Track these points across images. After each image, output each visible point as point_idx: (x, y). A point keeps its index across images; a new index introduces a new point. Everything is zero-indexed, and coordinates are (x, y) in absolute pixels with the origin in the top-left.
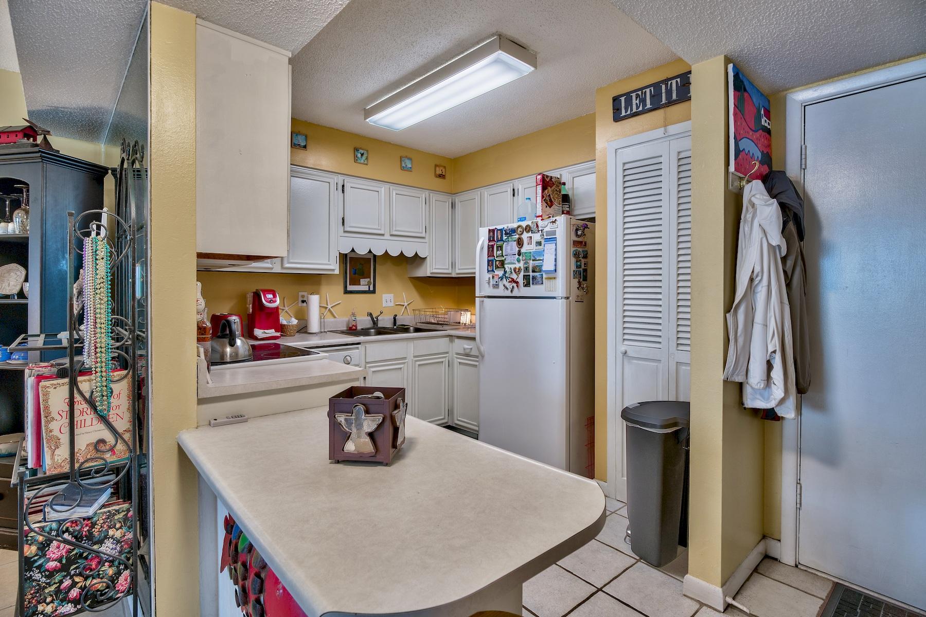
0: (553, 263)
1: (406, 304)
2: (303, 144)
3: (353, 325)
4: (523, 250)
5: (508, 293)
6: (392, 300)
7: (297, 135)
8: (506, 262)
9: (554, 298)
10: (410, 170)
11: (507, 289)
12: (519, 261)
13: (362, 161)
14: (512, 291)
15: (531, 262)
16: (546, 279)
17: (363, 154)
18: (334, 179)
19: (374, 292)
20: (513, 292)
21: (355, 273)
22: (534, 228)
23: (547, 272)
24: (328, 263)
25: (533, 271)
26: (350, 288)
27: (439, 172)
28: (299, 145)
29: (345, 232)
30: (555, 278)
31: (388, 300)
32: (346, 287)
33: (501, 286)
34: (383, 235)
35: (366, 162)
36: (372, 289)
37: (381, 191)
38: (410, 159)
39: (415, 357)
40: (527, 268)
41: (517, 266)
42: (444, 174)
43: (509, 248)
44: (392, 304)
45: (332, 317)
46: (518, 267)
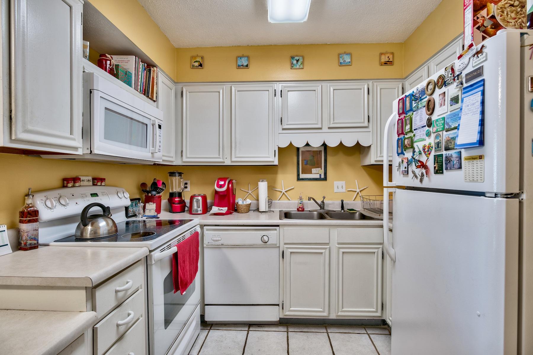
0: (477, 128)
1: (358, 190)
2: (245, 64)
3: (300, 207)
4: (434, 117)
5: (416, 183)
6: (344, 187)
7: (241, 59)
8: (415, 139)
9: (482, 194)
10: (349, 64)
11: (416, 177)
12: (428, 134)
13: (298, 67)
14: (421, 181)
15: (444, 132)
16: (466, 159)
17: (299, 60)
18: (272, 86)
19: (325, 179)
20: (424, 182)
21: (307, 164)
22: (449, 76)
23: (468, 147)
24: (268, 156)
25: (447, 149)
26: (302, 176)
27: (384, 59)
28: (243, 65)
29: (283, 129)
30: (481, 157)
31: (340, 187)
32: (298, 175)
33: (411, 174)
34: (321, 129)
35: (301, 67)
36: (323, 177)
37: (318, 89)
38: (350, 54)
39: (339, 244)
40: (438, 145)
41: (427, 143)
42: (391, 60)
43: (418, 118)
44: (344, 190)
45: (287, 200)
46: (427, 145)
